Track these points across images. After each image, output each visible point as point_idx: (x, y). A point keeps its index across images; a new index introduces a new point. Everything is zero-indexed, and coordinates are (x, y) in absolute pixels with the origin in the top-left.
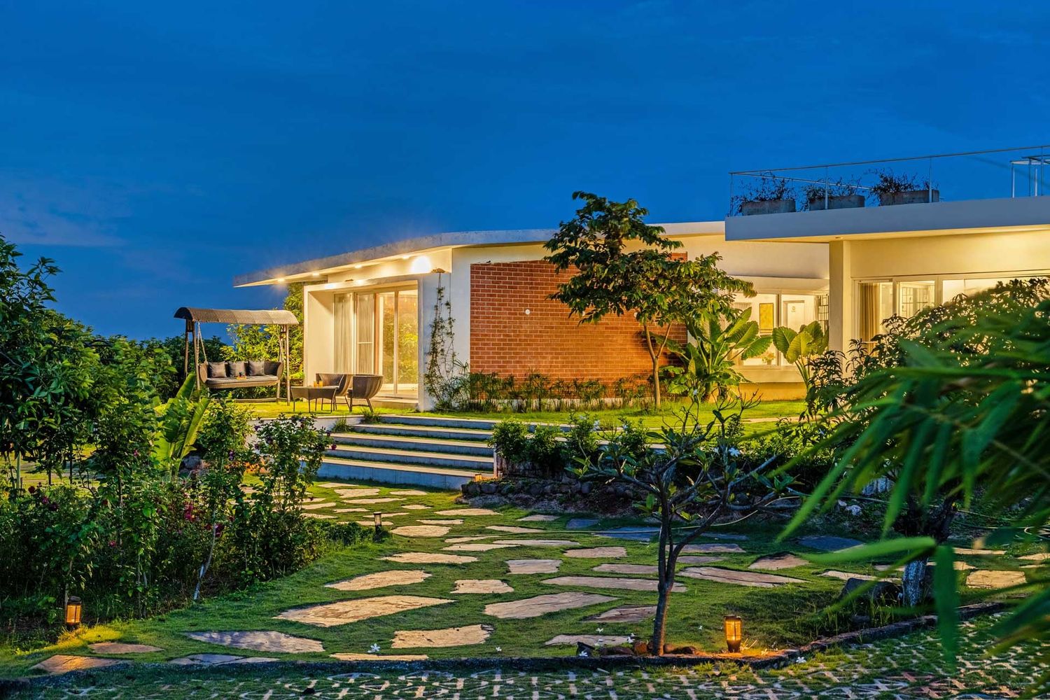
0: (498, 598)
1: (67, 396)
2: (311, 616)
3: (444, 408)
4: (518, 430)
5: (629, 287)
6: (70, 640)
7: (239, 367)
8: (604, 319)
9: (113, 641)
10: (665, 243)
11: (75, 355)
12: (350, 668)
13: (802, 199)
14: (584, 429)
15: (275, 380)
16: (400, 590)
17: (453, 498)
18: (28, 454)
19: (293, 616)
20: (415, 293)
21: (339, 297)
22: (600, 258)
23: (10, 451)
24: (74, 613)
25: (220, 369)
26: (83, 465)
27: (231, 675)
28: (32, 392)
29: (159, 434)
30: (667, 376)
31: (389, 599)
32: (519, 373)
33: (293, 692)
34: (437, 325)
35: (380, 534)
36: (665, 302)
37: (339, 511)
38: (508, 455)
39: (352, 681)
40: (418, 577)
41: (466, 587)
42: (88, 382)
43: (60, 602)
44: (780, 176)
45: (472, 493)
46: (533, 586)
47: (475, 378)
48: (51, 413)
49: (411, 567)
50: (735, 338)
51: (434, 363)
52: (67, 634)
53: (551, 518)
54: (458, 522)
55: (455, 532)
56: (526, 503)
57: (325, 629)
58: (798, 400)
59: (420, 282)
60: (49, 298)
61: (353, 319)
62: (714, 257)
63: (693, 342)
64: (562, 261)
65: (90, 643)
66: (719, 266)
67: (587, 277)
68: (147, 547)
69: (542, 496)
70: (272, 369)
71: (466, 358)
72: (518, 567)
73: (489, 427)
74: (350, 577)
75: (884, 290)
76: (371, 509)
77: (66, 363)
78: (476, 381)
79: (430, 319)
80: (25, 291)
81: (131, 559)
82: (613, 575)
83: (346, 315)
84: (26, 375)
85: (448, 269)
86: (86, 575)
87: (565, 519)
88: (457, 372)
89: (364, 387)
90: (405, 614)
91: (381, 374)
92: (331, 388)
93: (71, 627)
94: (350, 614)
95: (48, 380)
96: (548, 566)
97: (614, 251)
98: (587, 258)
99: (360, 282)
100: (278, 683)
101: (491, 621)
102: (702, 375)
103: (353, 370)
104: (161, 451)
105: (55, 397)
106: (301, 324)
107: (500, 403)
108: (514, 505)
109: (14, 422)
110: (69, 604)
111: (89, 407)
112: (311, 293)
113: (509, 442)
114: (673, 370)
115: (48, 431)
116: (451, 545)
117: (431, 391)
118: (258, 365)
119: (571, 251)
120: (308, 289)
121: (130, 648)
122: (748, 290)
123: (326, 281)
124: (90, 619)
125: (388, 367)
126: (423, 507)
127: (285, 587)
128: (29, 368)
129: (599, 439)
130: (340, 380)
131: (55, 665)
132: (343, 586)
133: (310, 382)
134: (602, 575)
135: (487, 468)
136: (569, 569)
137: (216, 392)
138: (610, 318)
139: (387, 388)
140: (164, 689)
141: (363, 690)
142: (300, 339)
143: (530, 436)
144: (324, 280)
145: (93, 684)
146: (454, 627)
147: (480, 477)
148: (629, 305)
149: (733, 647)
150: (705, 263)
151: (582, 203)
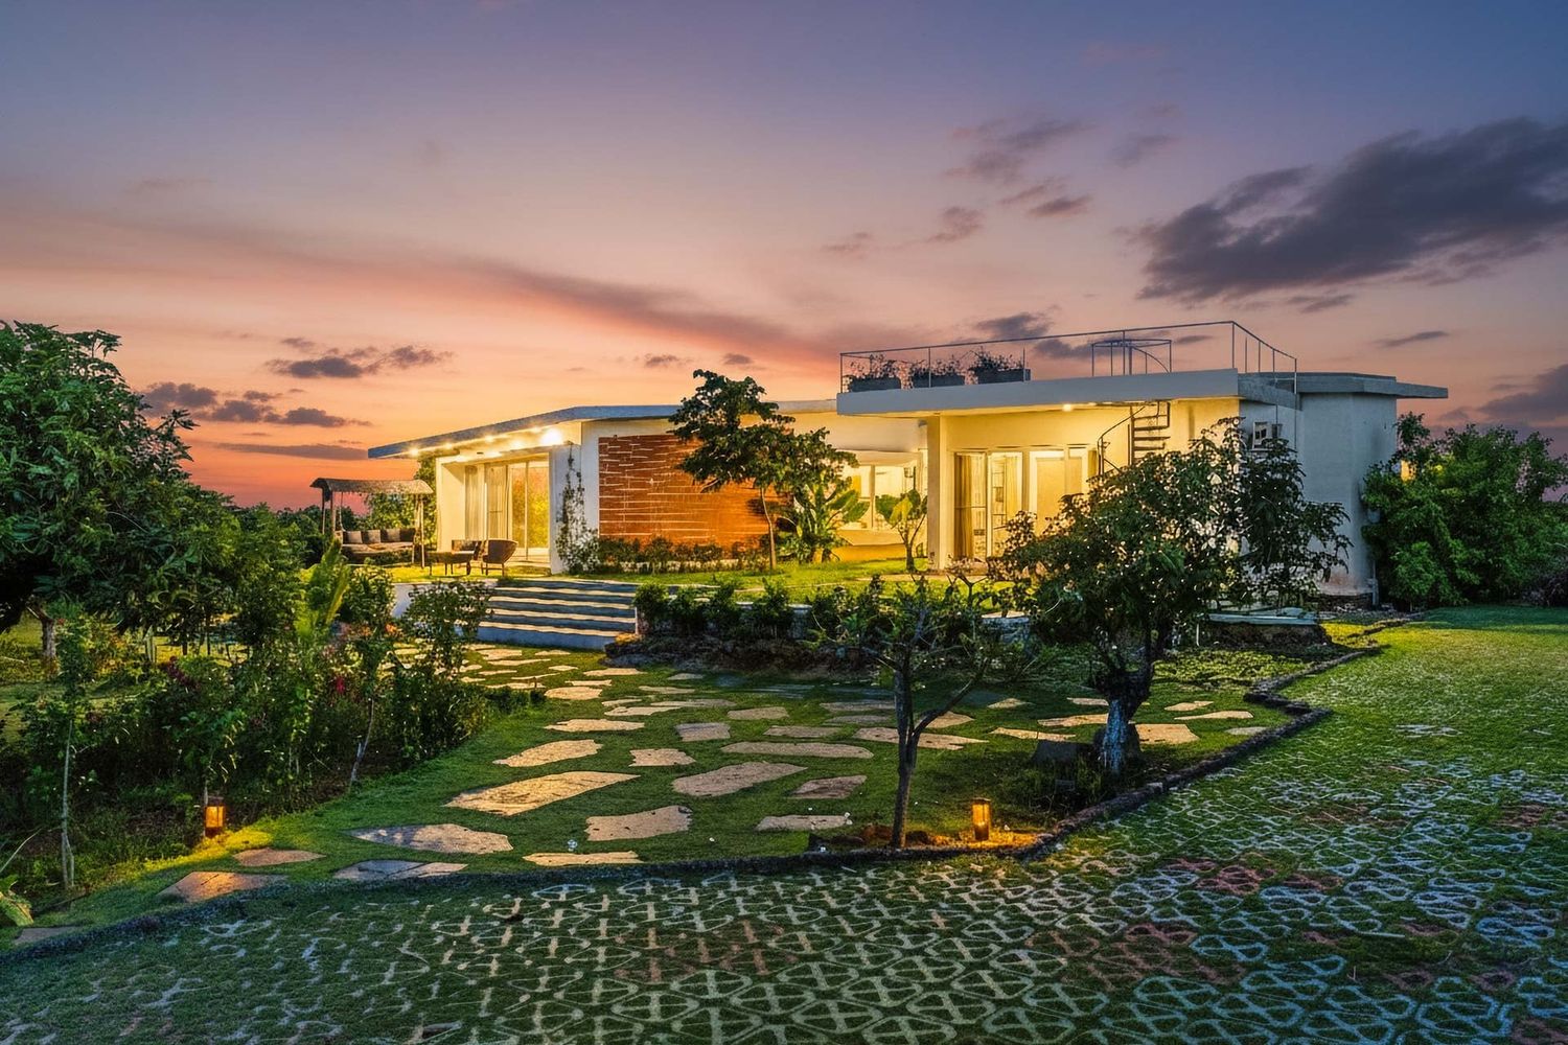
0: (679, 770)
1: (204, 564)
2: (486, 802)
3: (574, 570)
4: (660, 591)
5: (746, 457)
6: (210, 849)
7: (375, 534)
8: (724, 489)
9: (261, 847)
10: (780, 418)
11: (213, 520)
12: (555, 877)
13: (903, 376)
14: (727, 591)
15: (407, 546)
16: (575, 765)
17: (596, 658)
18: (159, 629)
19: (467, 801)
20: (546, 464)
21: (470, 469)
22: (721, 431)
23: (139, 625)
24: (215, 814)
25: (356, 535)
26: (223, 631)
27: (413, 893)
28: (161, 563)
29: (301, 603)
30: (779, 541)
31: (568, 775)
32: (644, 537)
33: (495, 918)
34: (568, 494)
35: (537, 698)
36: (781, 474)
37: (486, 673)
38: (650, 618)
39: (563, 898)
40: (591, 748)
41: (645, 758)
42: (228, 548)
43: (198, 797)
44: (888, 356)
45: (617, 653)
46: (710, 757)
47: (603, 542)
48: (186, 584)
49: (577, 736)
50: (836, 506)
51: (565, 531)
52: (207, 841)
53: (700, 677)
54: (607, 683)
55: (609, 694)
56: (669, 662)
57: (507, 819)
58: (900, 559)
59: (552, 454)
60: (187, 457)
61: (483, 487)
62: (822, 433)
63: (799, 508)
64: (685, 434)
65: (237, 851)
66: (827, 440)
67: (711, 449)
68: (299, 726)
69: (687, 656)
70: (407, 536)
71: (594, 522)
72: (690, 734)
73: (630, 589)
74: (518, 751)
75: (976, 462)
76: (521, 671)
77: (204, 527)
78: (607, 546)
79: (562, 487)
80: (155, 448)
81: (282, 742)
82: (785, 739)
83: (475, 484)
84: (155, 543)
85: (578, 441)
86: (230, 767)
87: (711, 679)
88: (589, 537)
89: (499, 551)
90: (590, 794)
91: (510, 539)
92: (467, 553)
93: (212, 833)
94: (530, 799)
95: (182, 549)
96: (715, 731)
97: (732, 426)
98: (707, 433)
99: (493, 454)
100: (474, 905)
101: (686, 801)
102: (809, 539)
103: (483, 535)
104: (303, 623)
105: (191, 567)
106: (435, 493)
107: (626, 566)
108: (657, 664)
109: (142, 597)
110: (209, 805)
111: (229, 576)
112: (445, 465)
113: (649, 603)
114: (782, 534)
115: (182, 605)
116: (611, 709)
117: (562, 556)
118: (393, 532)
119: (694, 425)
120: (440, 461)
121: (282, 857)
122: (853, 462)
123: (458, 453)
124: (235, 820)
125: (518, 532)
126: (570, 668)
127: (451, 765)
128: (157, 535)
129: (740, 601)
130: (475, 547)
131: (195, 887)
132: (515, 761)
133: (444, 547)
134: (774, 740)
135: (629, 629)
136: (740, 731)
137: (357, 559)
138: (730, 487)
139: (519, 552)
140: (331, 919)
141: (581, 911)
142: (434, 508)
143: (674, 597)
144: (456, 452)
145: (243, 916)
146: (649, 809)
147: (623, 637)
148: (747, 475)
149: (981, 835)
150: (815, 438)
151: (702, 381)
